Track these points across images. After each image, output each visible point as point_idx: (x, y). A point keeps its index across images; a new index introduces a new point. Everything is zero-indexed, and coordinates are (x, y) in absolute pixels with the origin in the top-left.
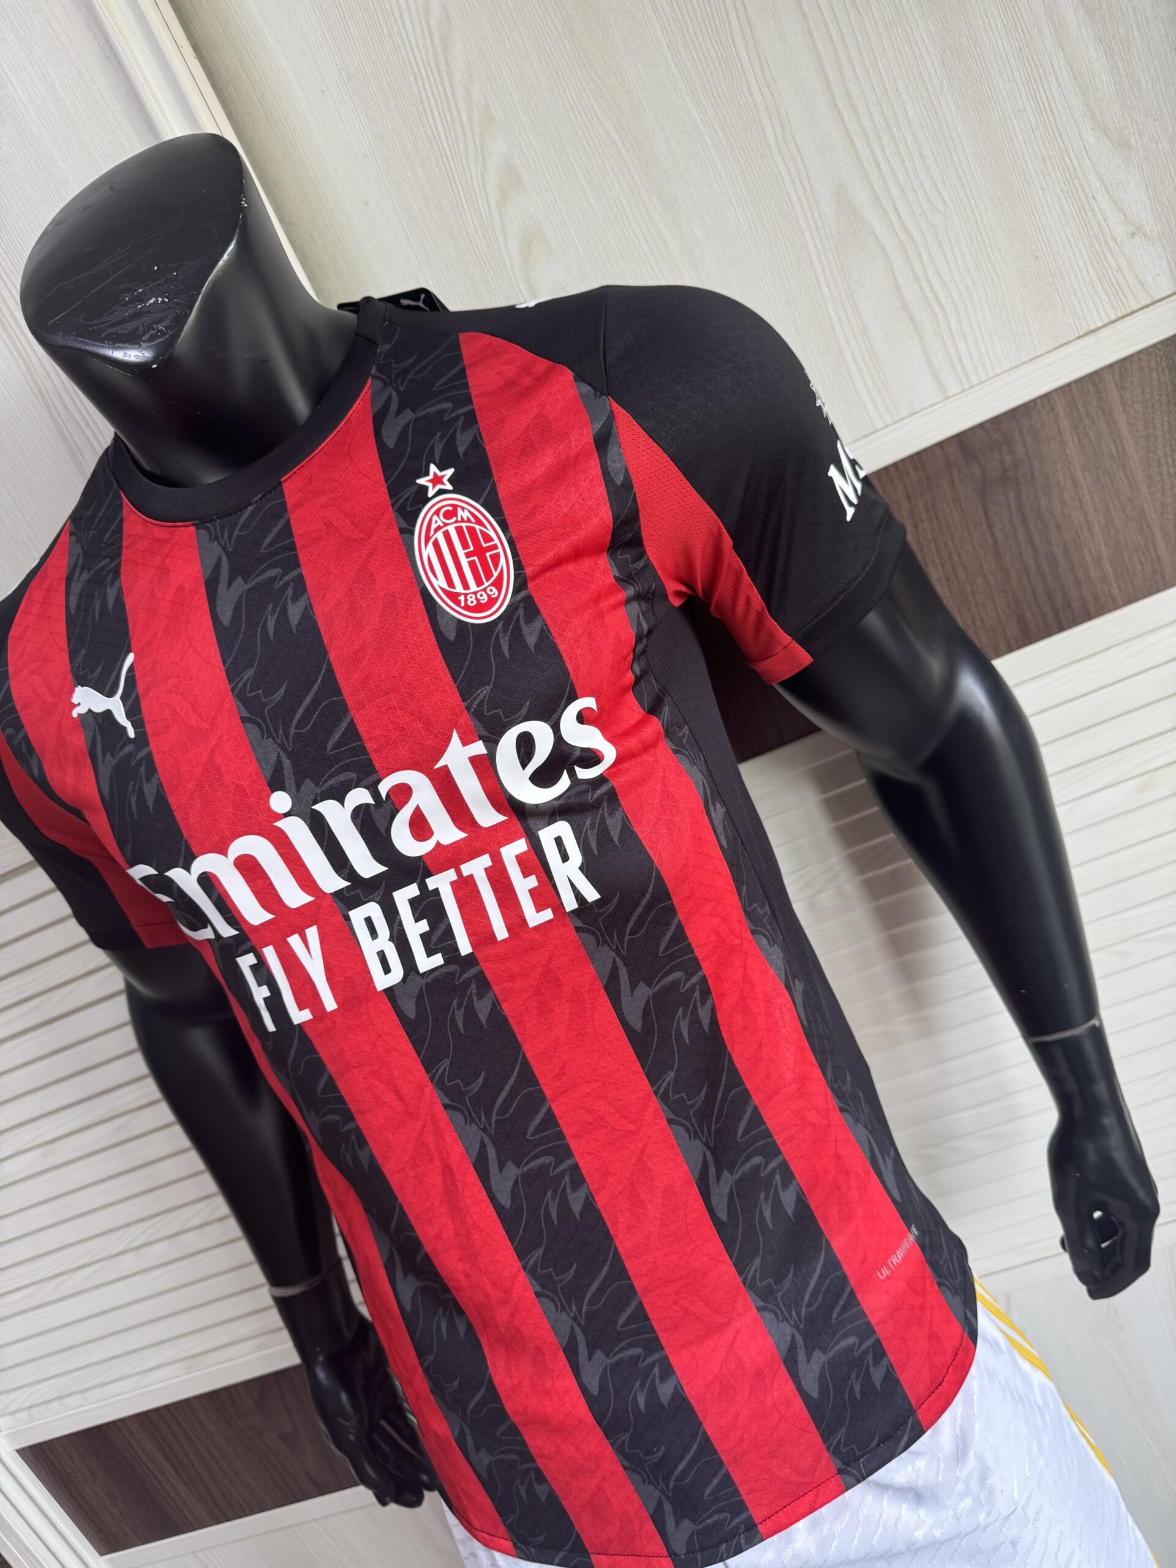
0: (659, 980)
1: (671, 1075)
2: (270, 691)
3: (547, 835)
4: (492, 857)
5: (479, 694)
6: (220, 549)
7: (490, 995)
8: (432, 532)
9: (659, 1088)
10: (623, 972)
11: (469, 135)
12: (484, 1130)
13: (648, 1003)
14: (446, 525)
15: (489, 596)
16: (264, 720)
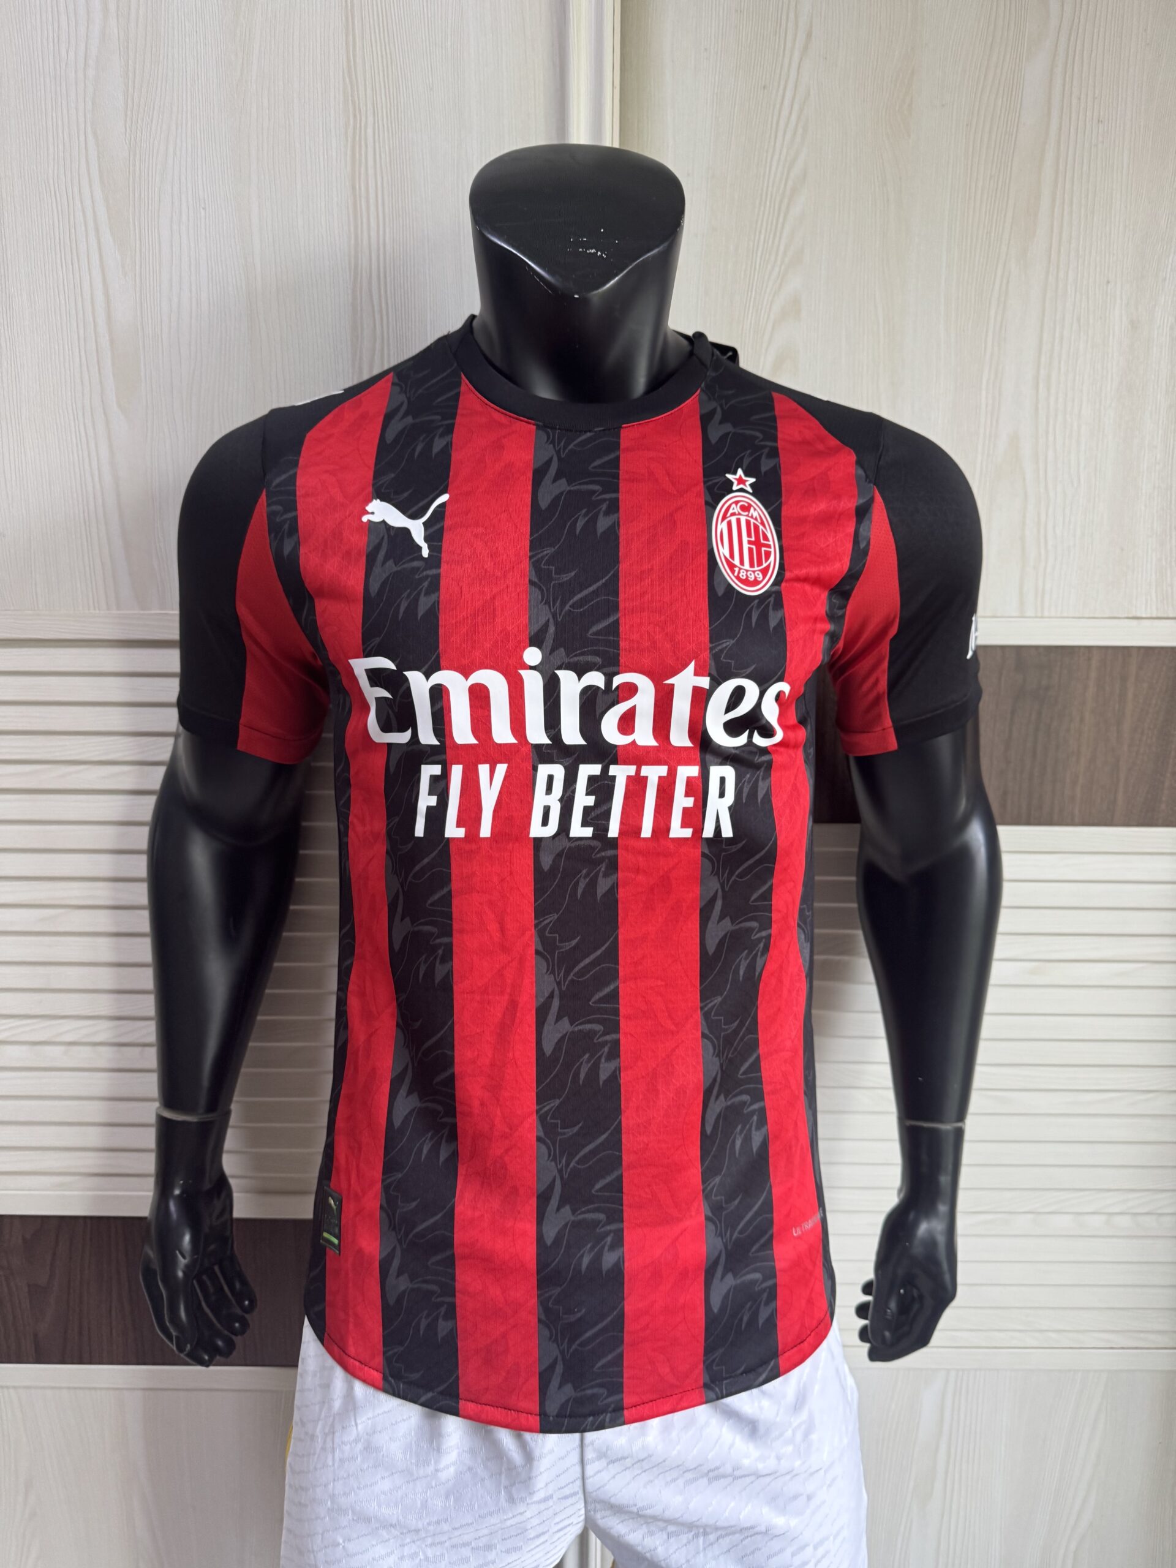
0: (740, 922)
1: (719, 999)
2: (560, 571)
3: (717, 772)
4: (669, 771)
5: (723, 643)
6: (554, 452)
7: (614, 877)
8: (729, 514)
9: (706, 1006)
10: (719, 903)
11: (779, 262)
12: (559, 984)
13: (726, 935)
14: (739, 514)
15: (756, 578)
16: (548, 590)
